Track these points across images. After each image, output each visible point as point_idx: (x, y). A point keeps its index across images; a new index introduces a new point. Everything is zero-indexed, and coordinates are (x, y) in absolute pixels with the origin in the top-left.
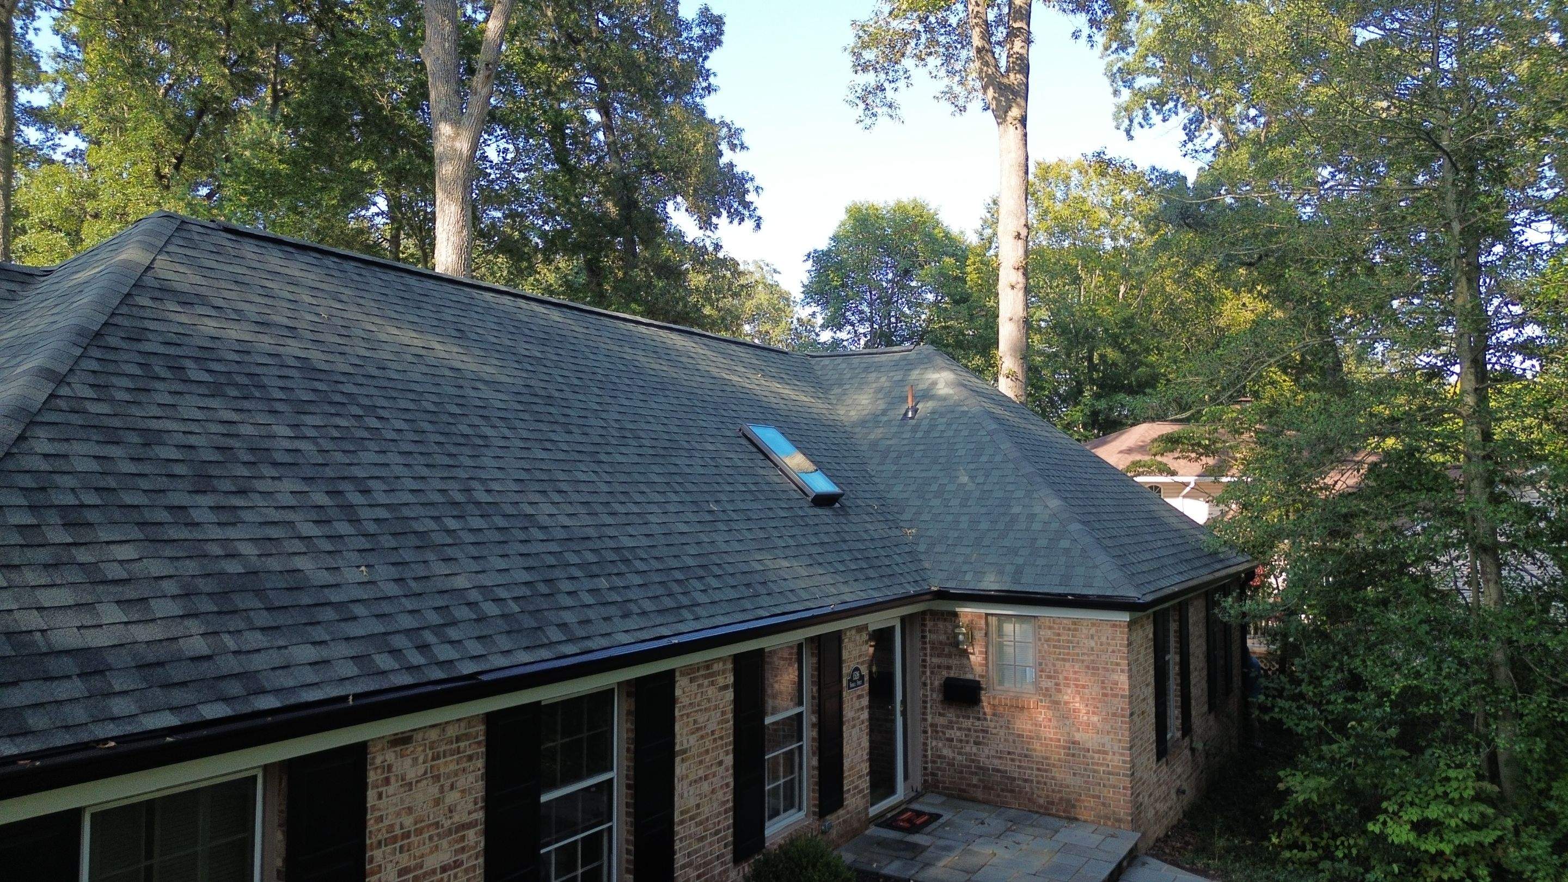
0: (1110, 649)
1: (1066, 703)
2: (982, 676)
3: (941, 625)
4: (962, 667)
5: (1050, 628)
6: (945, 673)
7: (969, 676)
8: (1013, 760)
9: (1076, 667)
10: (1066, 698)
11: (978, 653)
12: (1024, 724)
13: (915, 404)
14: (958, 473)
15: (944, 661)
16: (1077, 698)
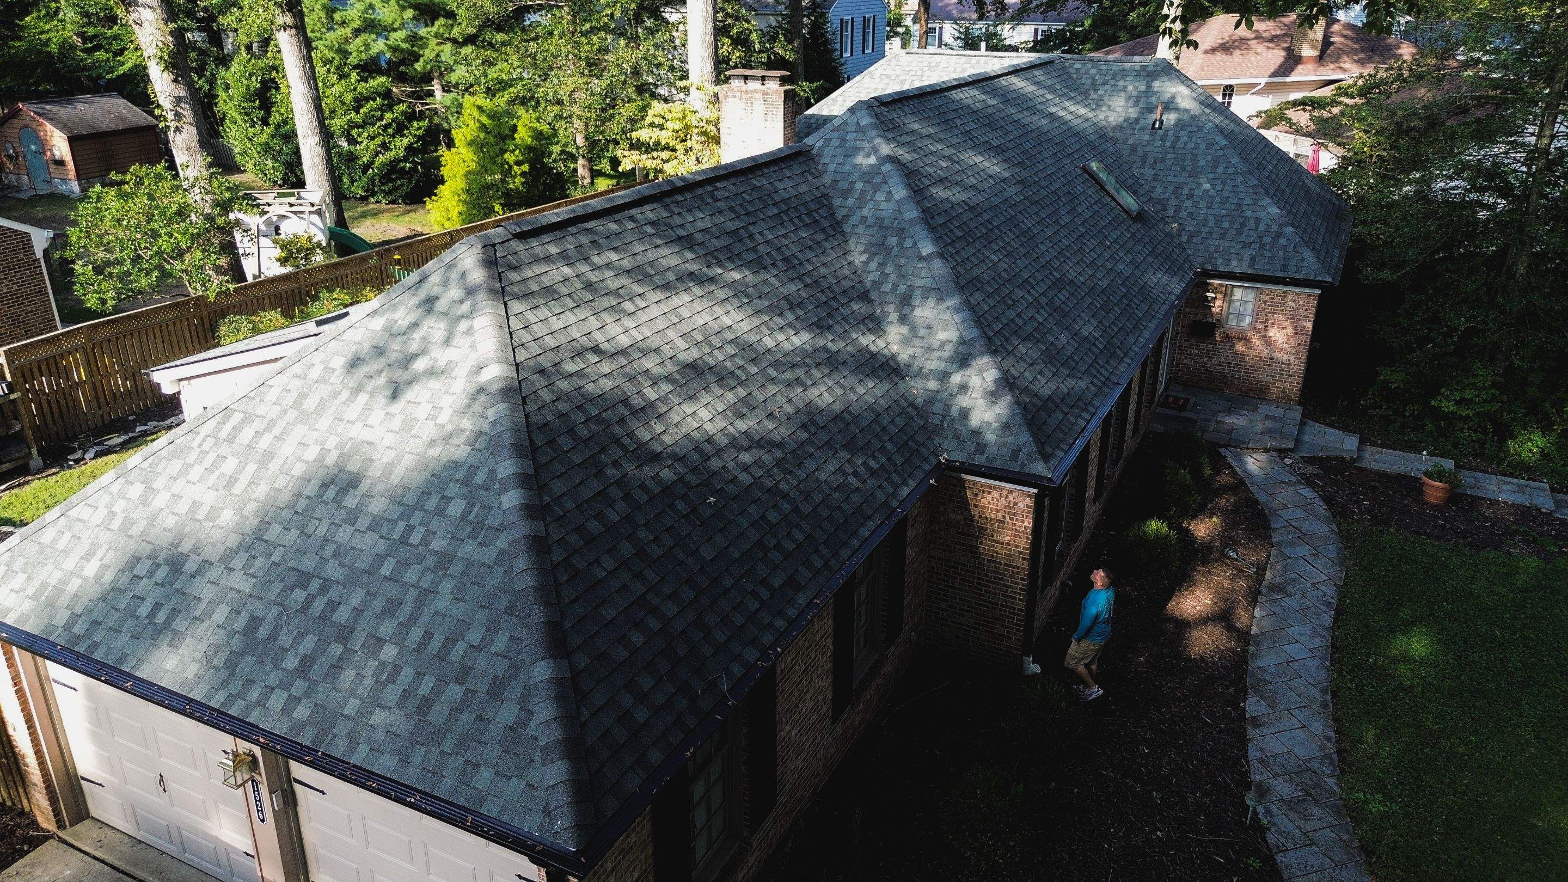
0: (1305, 308)
1: (1270, 337)
2: (1219, 320)
4: (1205, 315)
5: (1268, 295)
6: (1192, 318)
7: (1210, 320)
8: (1230, 367)
9: (1281, 317)
10: (1270, 334)
11: (1218, 306)
12: (1240, 347)
13: (1161, 116)
14: (1201, 181)
15: (1193, 310)
16: (1278, 334)
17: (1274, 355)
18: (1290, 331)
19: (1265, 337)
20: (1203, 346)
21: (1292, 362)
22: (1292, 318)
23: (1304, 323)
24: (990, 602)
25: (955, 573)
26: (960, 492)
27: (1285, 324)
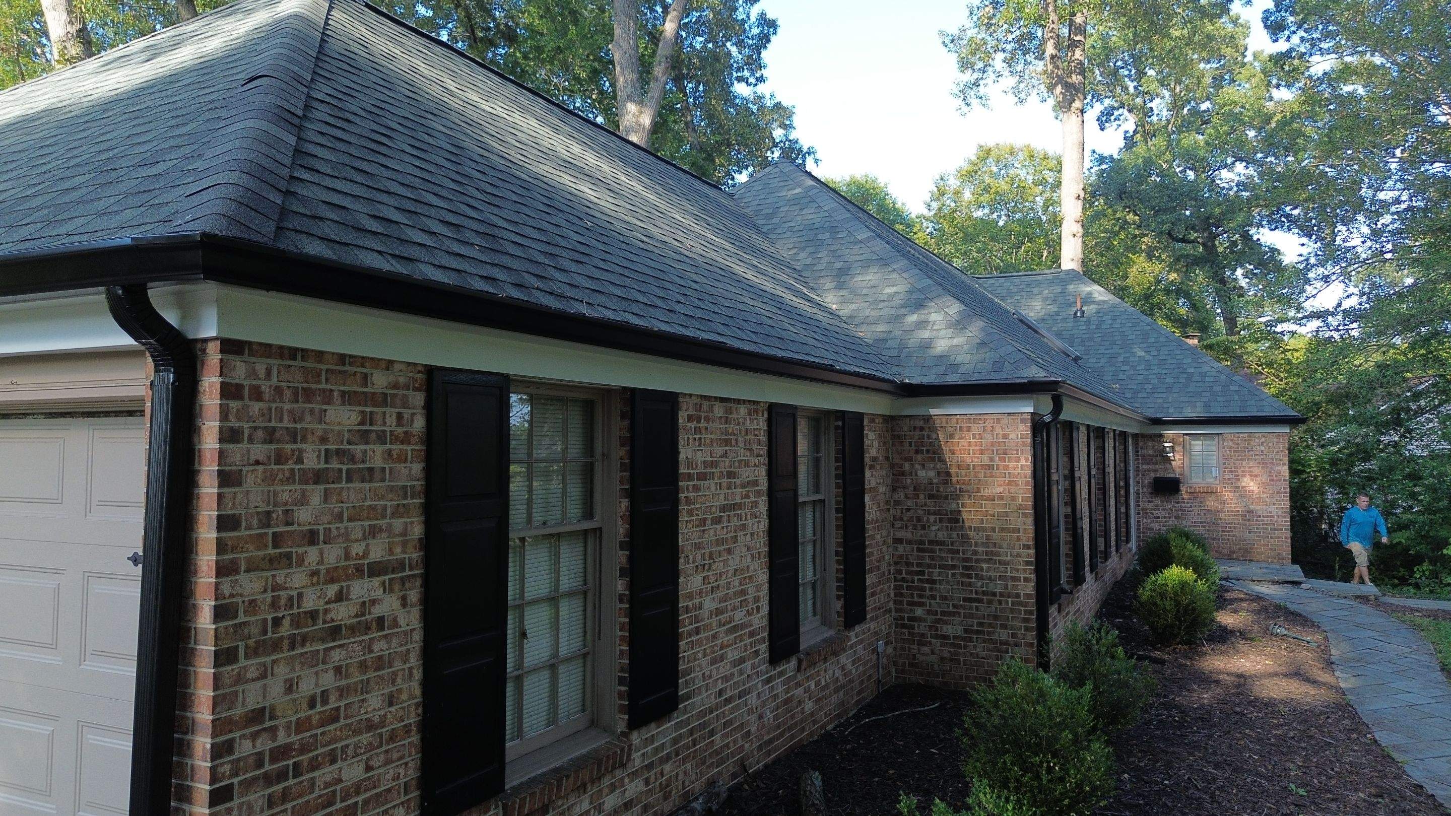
0: (1276, 450)
1: (1243, 487)
2: (1182, 475)
3: (1150, 444)
4: (1165, 470)
5: (1231, 440)
6: (1153, 475)
7: (1172, 476)
8: (1205, 527)
9: (1251, 464)
10: (1244, 484)
11: (1177, 460)
12: (1211, 503)
13: (1082, 307)
14: (1135, 350)
15: (1152, 467)
16: (1252, 484)
17: (1252, 508)
18: (1265, 478)
19: (1237, 487)
20: (1169, 506)
21: (1274, 513)
22: (1264, 464)
23: (1279, 468)
24: (984, 593)
25: (932, 558)
26: (929, 437)
27: (1256, 471)
